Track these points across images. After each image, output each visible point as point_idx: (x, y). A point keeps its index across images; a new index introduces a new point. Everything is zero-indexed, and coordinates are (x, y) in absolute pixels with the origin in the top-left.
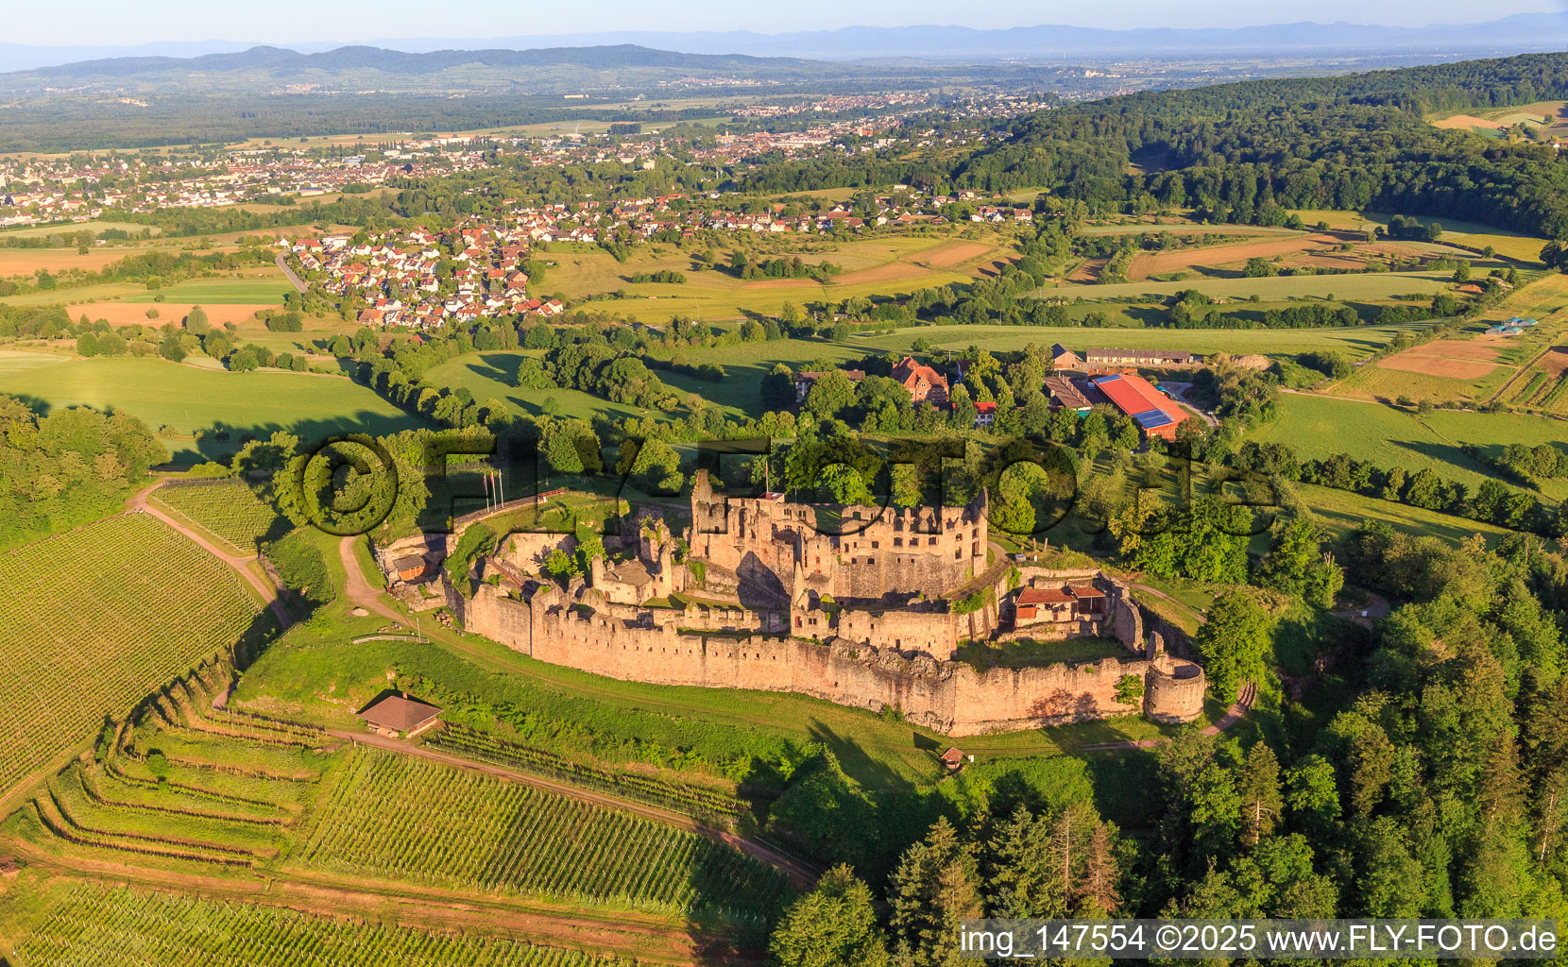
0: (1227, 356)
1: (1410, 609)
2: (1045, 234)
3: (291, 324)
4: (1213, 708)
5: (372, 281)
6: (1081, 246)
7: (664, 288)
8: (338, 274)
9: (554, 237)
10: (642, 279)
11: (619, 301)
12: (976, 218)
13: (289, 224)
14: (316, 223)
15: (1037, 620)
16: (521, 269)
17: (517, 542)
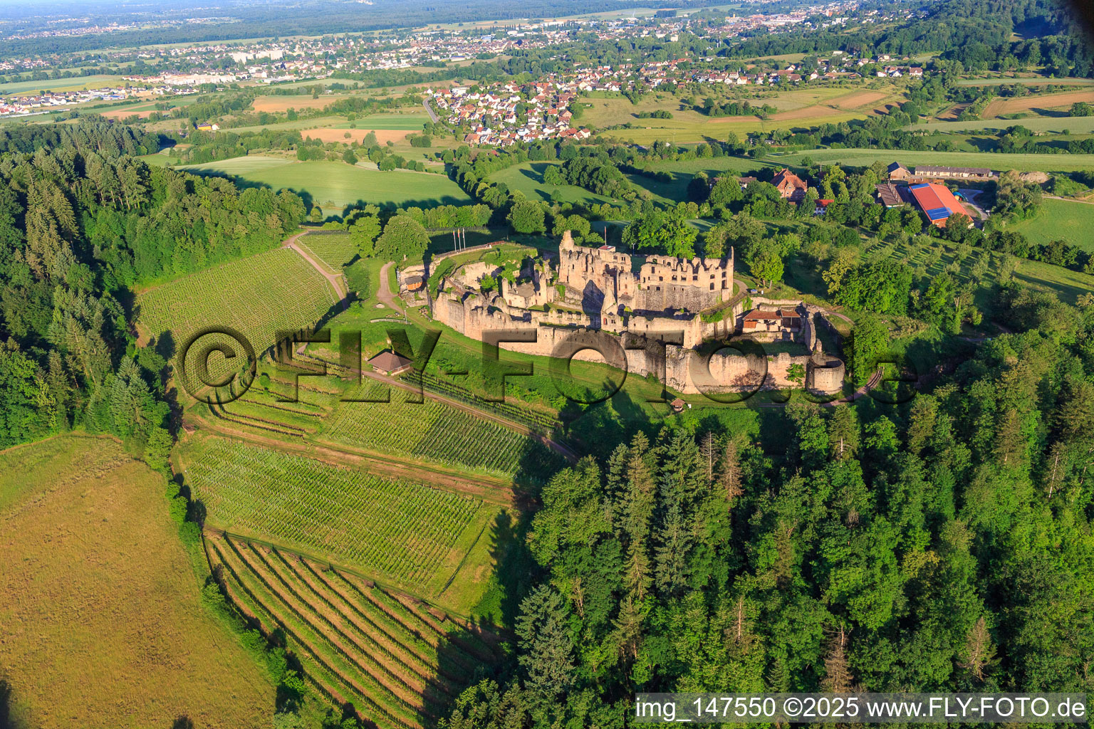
0: (1017, 173)
1: (1005, 337)
2: (928, 85)
3: (424, 142)
4: (849, 388)
5: (477, 116)
6: (954, 94)
7: (658, 122)
8: (457, 111)
9: (594, 88)
10: (645, 116)
11: (627, 130)
12: (881, 75)
13: (440, 79)
14: (456, 79)
15: (757, 329)
16: (568, 109)
17: (467, 270)
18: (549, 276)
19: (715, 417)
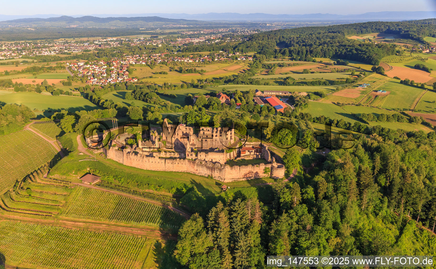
0: (297, 92)
1: (334, 151)
2: (255, 63)
3: (69, 84)
4: (287, 175)
5: (90, 73)
6: (264, 66)
7: (163, 75)
8: (81, 72)
9: (136, 63)
10: (157, 73)
11: (151, 79)
12: (239, 59)
13: (69, 59)
14: (76, 59)
15: (246, 154)
16: (127, 71)
17: (120, 136)
18: (158, 137)
19: (240, 191)
